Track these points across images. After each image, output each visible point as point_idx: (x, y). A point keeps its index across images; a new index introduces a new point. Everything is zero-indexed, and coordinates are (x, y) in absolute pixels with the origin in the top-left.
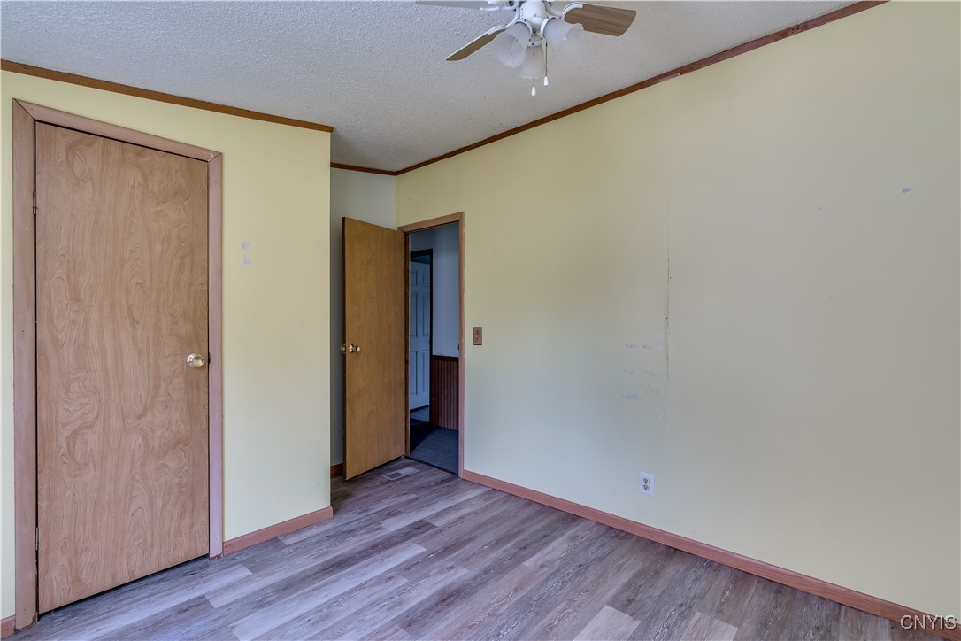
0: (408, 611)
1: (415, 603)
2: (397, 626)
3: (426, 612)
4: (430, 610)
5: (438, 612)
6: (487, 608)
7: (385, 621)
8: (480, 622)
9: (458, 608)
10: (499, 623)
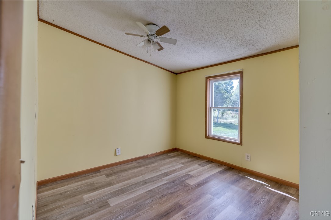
0: (181, 211)
1: (179, 213)
2: (184, 205)
3: (175, 210)
4: (173, 210)
5: (170, 209)
6: (153, 209)
7: (188, 208)
8: (157, 205)
9: (163, 210)
10: (151, 204)
